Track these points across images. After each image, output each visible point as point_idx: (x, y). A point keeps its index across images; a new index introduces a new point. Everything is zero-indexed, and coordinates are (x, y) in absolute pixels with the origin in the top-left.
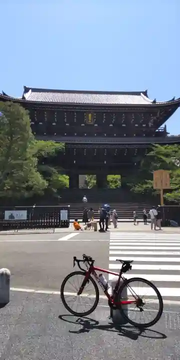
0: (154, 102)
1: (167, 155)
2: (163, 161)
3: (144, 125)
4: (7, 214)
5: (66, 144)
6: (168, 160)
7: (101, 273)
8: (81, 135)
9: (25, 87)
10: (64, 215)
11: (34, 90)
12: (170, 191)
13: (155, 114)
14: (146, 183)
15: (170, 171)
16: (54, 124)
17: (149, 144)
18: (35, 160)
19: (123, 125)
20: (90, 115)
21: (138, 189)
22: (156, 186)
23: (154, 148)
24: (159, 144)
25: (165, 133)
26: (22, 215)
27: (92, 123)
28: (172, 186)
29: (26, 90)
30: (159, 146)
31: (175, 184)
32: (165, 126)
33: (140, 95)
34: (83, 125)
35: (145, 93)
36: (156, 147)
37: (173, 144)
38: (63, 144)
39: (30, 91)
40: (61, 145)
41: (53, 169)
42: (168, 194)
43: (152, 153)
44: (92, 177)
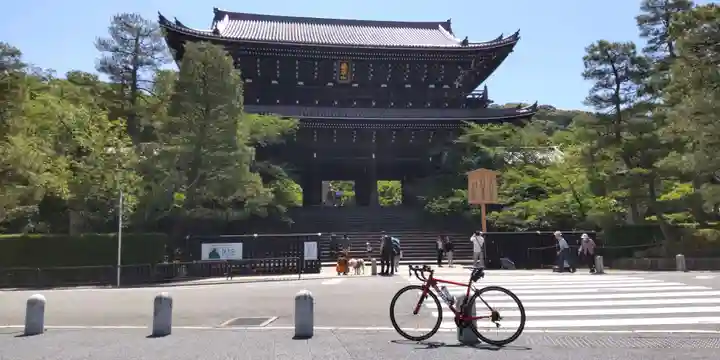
0: (465, 42)
1: (490, 143)
2: (483, 154)
3: (446, 87)
4: (206, 249)
5: (301, 120)
6: (491, 152)
7: (444, 284)
8: (326, 103)
9: (216, 10)
10: (311, 250)
11: (234, 16)
12: (499, 208)
13: (466, 65)
14: (453, 195)
15: (498, 173)
16: (274, 82)
17: (458, 122)
18: (251, 150)
19: (407, 86)
20: (344, 66)
21: (437, 206)
22: (473, 198)
23: (466, 129)
24: (476, 122)
25: (484, 100)
26: (234, 251)
27: (348, 82)
28: (500, 199)
29: (219, 15)
30: (475, 126)
31: (505, 194)
32: (486, 87)
33: (437, 28)
34: (330, 84)
35: (447, 25)
36: (470, 127)
37: (500, 122)
38: (296, 121)
39: (227, 17)
40: (292, 123)
41: (278, 168)
42: (495, 213)
43: (462, 139)
44: (343, 185)
